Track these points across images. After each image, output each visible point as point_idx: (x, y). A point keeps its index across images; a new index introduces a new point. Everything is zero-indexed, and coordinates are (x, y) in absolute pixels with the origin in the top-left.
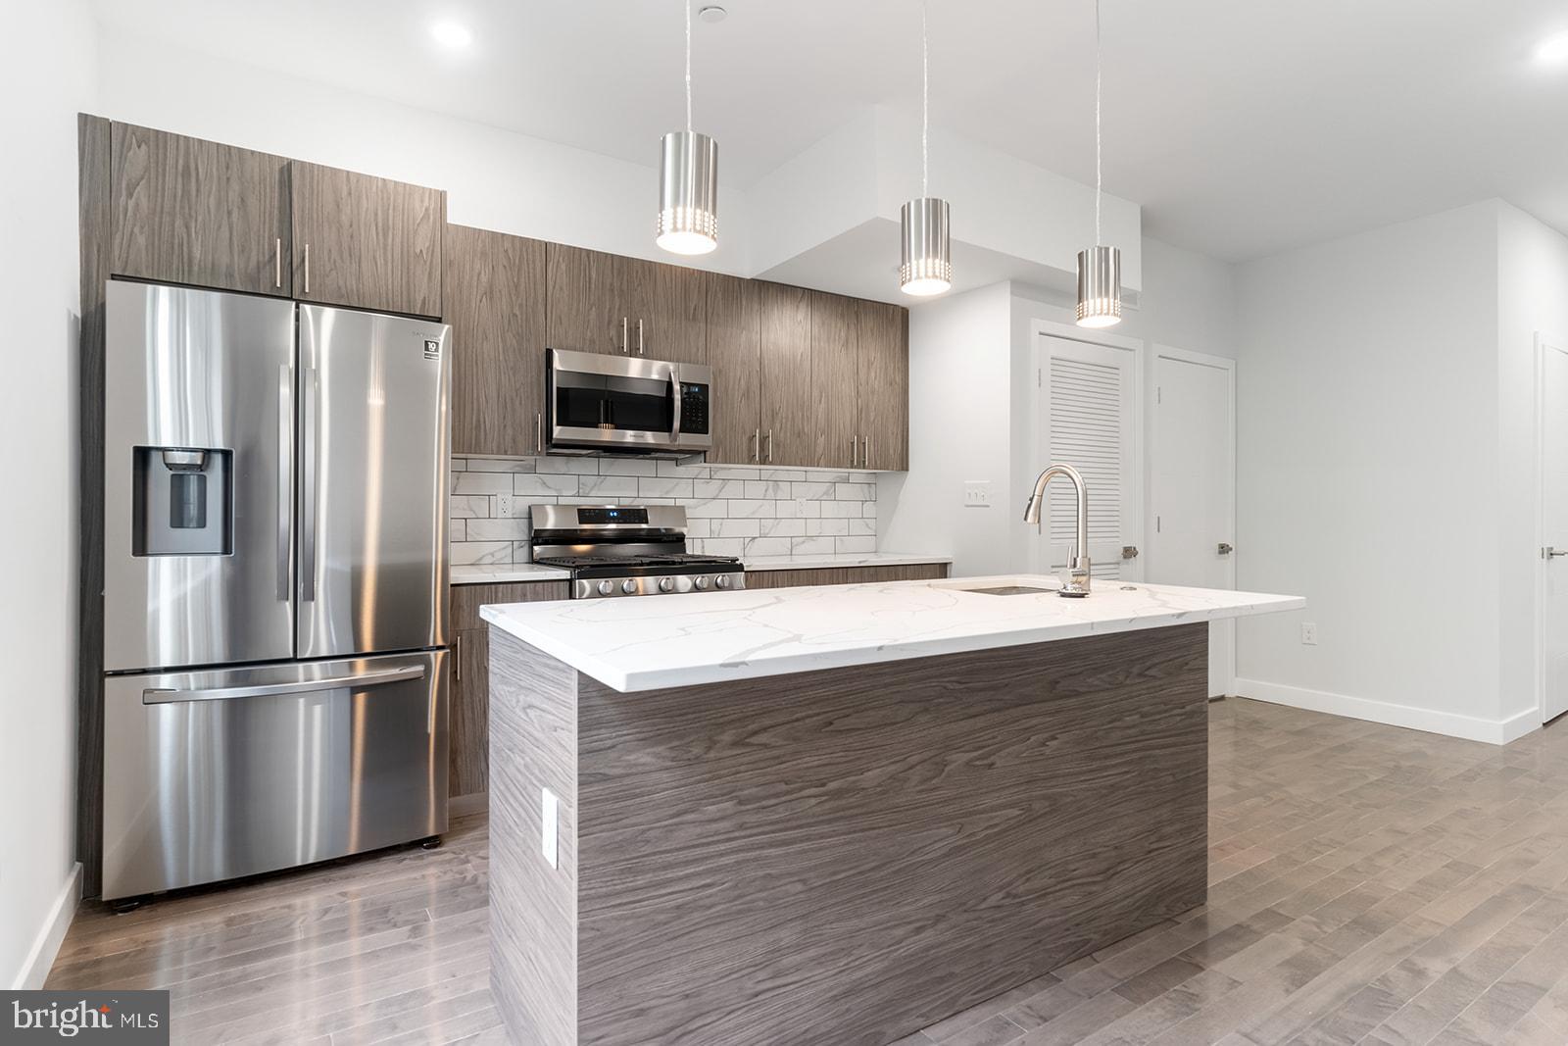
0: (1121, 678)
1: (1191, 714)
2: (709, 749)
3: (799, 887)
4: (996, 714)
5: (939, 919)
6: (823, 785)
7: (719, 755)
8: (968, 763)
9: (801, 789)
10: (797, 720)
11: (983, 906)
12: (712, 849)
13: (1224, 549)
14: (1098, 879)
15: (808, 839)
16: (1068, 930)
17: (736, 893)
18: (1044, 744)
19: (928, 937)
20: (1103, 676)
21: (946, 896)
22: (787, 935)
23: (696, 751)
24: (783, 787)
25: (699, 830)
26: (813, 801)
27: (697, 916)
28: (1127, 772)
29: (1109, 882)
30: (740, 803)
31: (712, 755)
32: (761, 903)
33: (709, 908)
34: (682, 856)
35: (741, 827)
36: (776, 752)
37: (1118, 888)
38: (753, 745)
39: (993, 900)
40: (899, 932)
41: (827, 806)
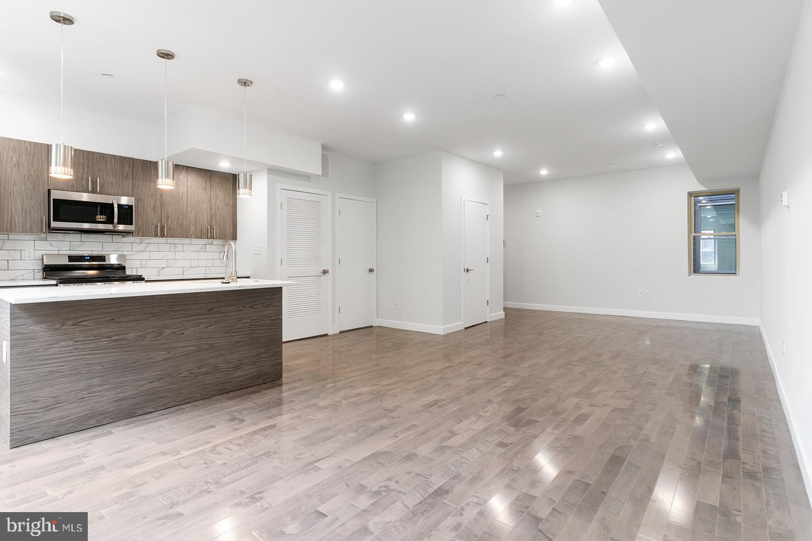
0: (241, 308)
1: (274, 320)
2: (63, 326)
3: (100, 367)
4: (185, 318)
5: (160, 379)
6: (110, 338)
7: (67, 328)
8: (173, 333)
9: (101, 338)
10: (99, 318)
11: (179, 376)
12: (63, 355)
13: (371, 270)
14: (232, 369)
15: (104, 353)
16: (218, 385)
17: (74, 368)
18: (206, 328)
19: (155, 384)
20: (233, 307)
21: (163, 372)
22: (95, 382)
23: (57, 326)
24: (94, 338)
25: (58, 349)
26: (106, 342)
27: (58, 374)
28: (245, 337)
29: (237, 371)
30: (76, 342)
31: (64, 328)
32: (85, 372)
33: (63, 372)
34: (52, 357)
35: (76, 349)
36: (89, 328)
37: (240, 373)
38: (80, 325)
39: (184, 374)
40: (144, 382)
41: (111, 344)
